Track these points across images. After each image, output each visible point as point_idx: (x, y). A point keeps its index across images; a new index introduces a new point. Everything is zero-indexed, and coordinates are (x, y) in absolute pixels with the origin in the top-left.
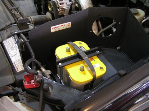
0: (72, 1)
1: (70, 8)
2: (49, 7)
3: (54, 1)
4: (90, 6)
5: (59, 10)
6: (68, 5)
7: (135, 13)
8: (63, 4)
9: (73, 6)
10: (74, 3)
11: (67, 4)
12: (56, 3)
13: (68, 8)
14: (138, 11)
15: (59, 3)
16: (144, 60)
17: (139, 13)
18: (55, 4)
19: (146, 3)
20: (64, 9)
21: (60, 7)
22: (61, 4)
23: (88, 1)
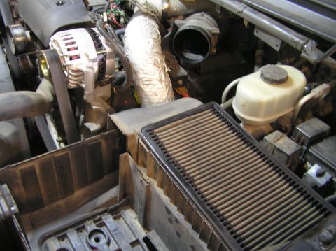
0: (105, 49)
1: (99, 67)
2: (42, 67)
3: (55, 51)
4: (155, 59)
5: (69, 74)
6: (94, 61)
7: (278, 79)
8: (78, 57)
9: (108, 62)
10: (110, 53)
11: (88, 56)
12: (60, 54)
13: (92, 68)
14: (285, 72)
15: (66, 56)
16: (308, 240)
17: (291, 79)
18: (56, 59)
19: (305, 52)
20: (80, 71)
21: (68, 66)
22: (71, 59)
23: (150, 47)
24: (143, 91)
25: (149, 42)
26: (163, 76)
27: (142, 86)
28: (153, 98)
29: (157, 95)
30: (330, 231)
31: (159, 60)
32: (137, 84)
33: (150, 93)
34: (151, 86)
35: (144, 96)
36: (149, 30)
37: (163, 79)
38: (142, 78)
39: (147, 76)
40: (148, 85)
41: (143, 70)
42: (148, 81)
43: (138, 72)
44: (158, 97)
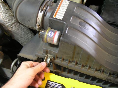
23: (3, 8)
24: (12, 31)
27: (10, 29)
28: (18, 32)
29: (19, 29)
31: (11, 13)
32: (6, 29)
34: (14, 27)
35: (13, 33)
38: (8, 26)
40: (12, 27)
41: (7, 22)
42: (12, 25)
43: (5, 24)
44: (20, 30)
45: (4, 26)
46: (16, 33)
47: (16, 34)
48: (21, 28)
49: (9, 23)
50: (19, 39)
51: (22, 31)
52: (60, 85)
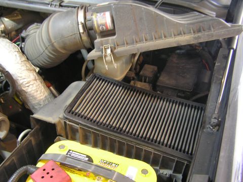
23: (19, 58)
24: (26, 92)
25: (16, 55)
26: (36, 76)
27: (24, 89)
28: (35, 94)
29: (37, 91)
30: (215, 118)
31: (29, 66)
32: (19, 88)
33: (33, 92)
34: (31, 86)
35: (28, 96)
36: (10, 46)
37: (37, 78)
38: (22, 83)
39: (25, 80)
40: (28, 86)
41: (21, 77)
42: (28, 83)
43: (18, 80)
44: (39, 92)
45: (17, 83)
46: (33, 96)
47: (31, 98)
48: (41, 90)
49: (25, 79)
50: (36, 107)
51: (42, 94)
52: (86, 156)
